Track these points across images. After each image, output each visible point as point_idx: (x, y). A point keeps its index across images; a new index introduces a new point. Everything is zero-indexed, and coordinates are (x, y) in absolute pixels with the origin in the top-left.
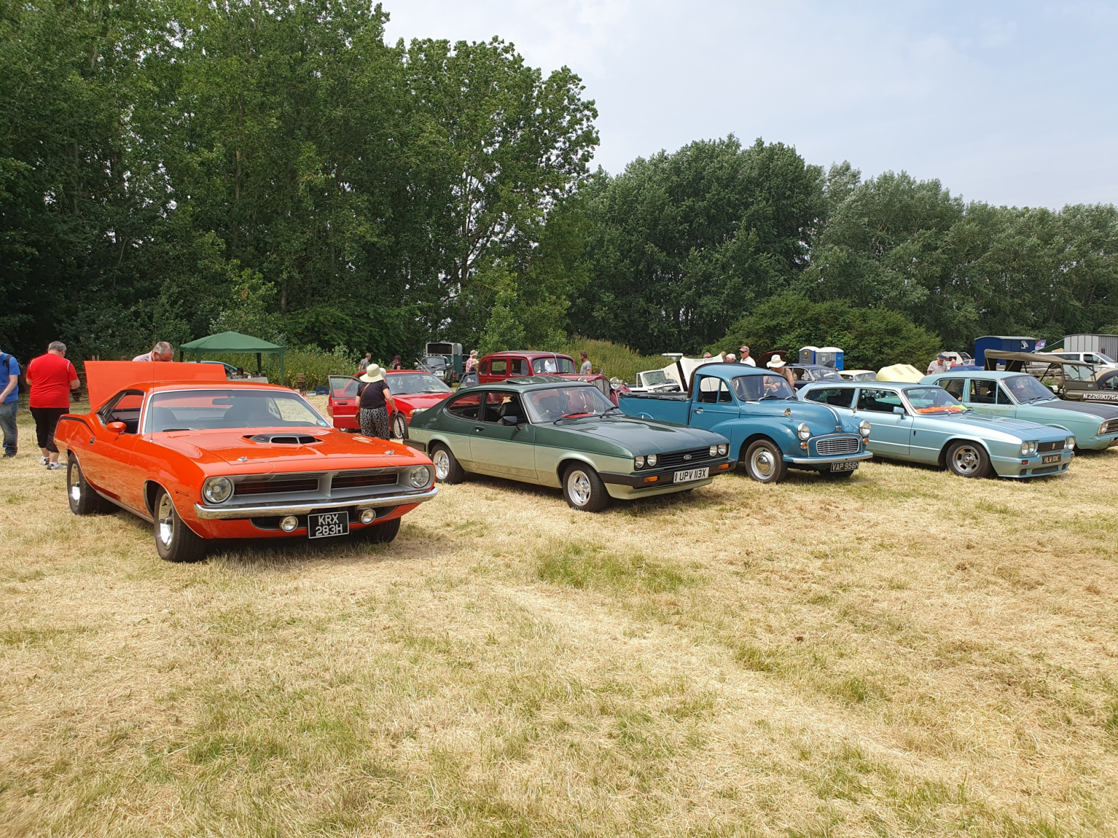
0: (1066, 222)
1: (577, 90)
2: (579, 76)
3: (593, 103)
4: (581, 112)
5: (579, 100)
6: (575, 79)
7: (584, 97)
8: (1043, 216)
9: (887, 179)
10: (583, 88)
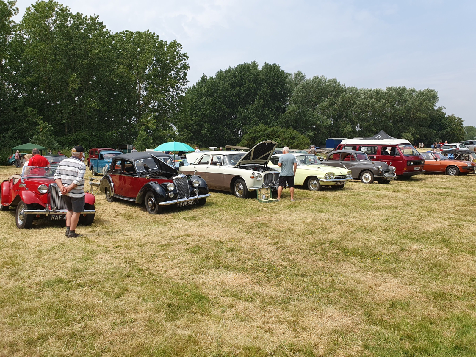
0: (386, 94)
1: (180, 49)
2: (181, 44)
3: (186, 54)
4: (182, 57)
5: (181, 53)
6: (179, 45)
7: (182, 52)
8: (377, 92)
9: (316, 78)
10: (182, 48)
